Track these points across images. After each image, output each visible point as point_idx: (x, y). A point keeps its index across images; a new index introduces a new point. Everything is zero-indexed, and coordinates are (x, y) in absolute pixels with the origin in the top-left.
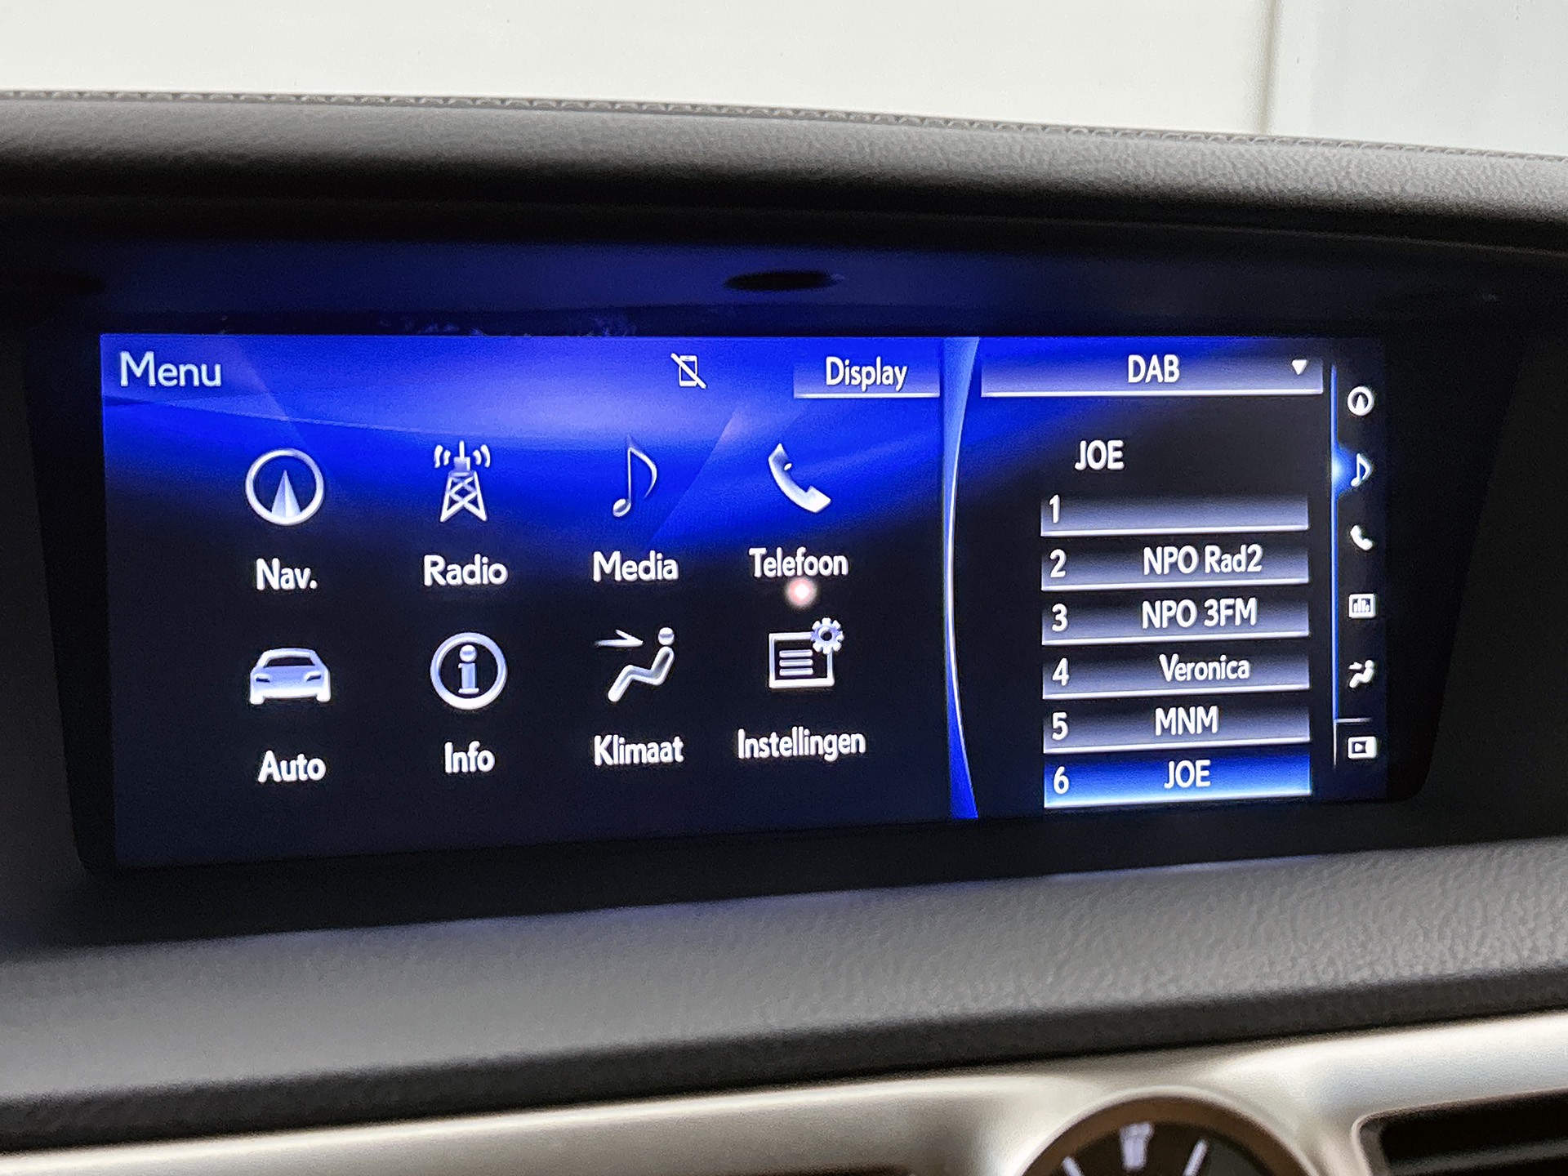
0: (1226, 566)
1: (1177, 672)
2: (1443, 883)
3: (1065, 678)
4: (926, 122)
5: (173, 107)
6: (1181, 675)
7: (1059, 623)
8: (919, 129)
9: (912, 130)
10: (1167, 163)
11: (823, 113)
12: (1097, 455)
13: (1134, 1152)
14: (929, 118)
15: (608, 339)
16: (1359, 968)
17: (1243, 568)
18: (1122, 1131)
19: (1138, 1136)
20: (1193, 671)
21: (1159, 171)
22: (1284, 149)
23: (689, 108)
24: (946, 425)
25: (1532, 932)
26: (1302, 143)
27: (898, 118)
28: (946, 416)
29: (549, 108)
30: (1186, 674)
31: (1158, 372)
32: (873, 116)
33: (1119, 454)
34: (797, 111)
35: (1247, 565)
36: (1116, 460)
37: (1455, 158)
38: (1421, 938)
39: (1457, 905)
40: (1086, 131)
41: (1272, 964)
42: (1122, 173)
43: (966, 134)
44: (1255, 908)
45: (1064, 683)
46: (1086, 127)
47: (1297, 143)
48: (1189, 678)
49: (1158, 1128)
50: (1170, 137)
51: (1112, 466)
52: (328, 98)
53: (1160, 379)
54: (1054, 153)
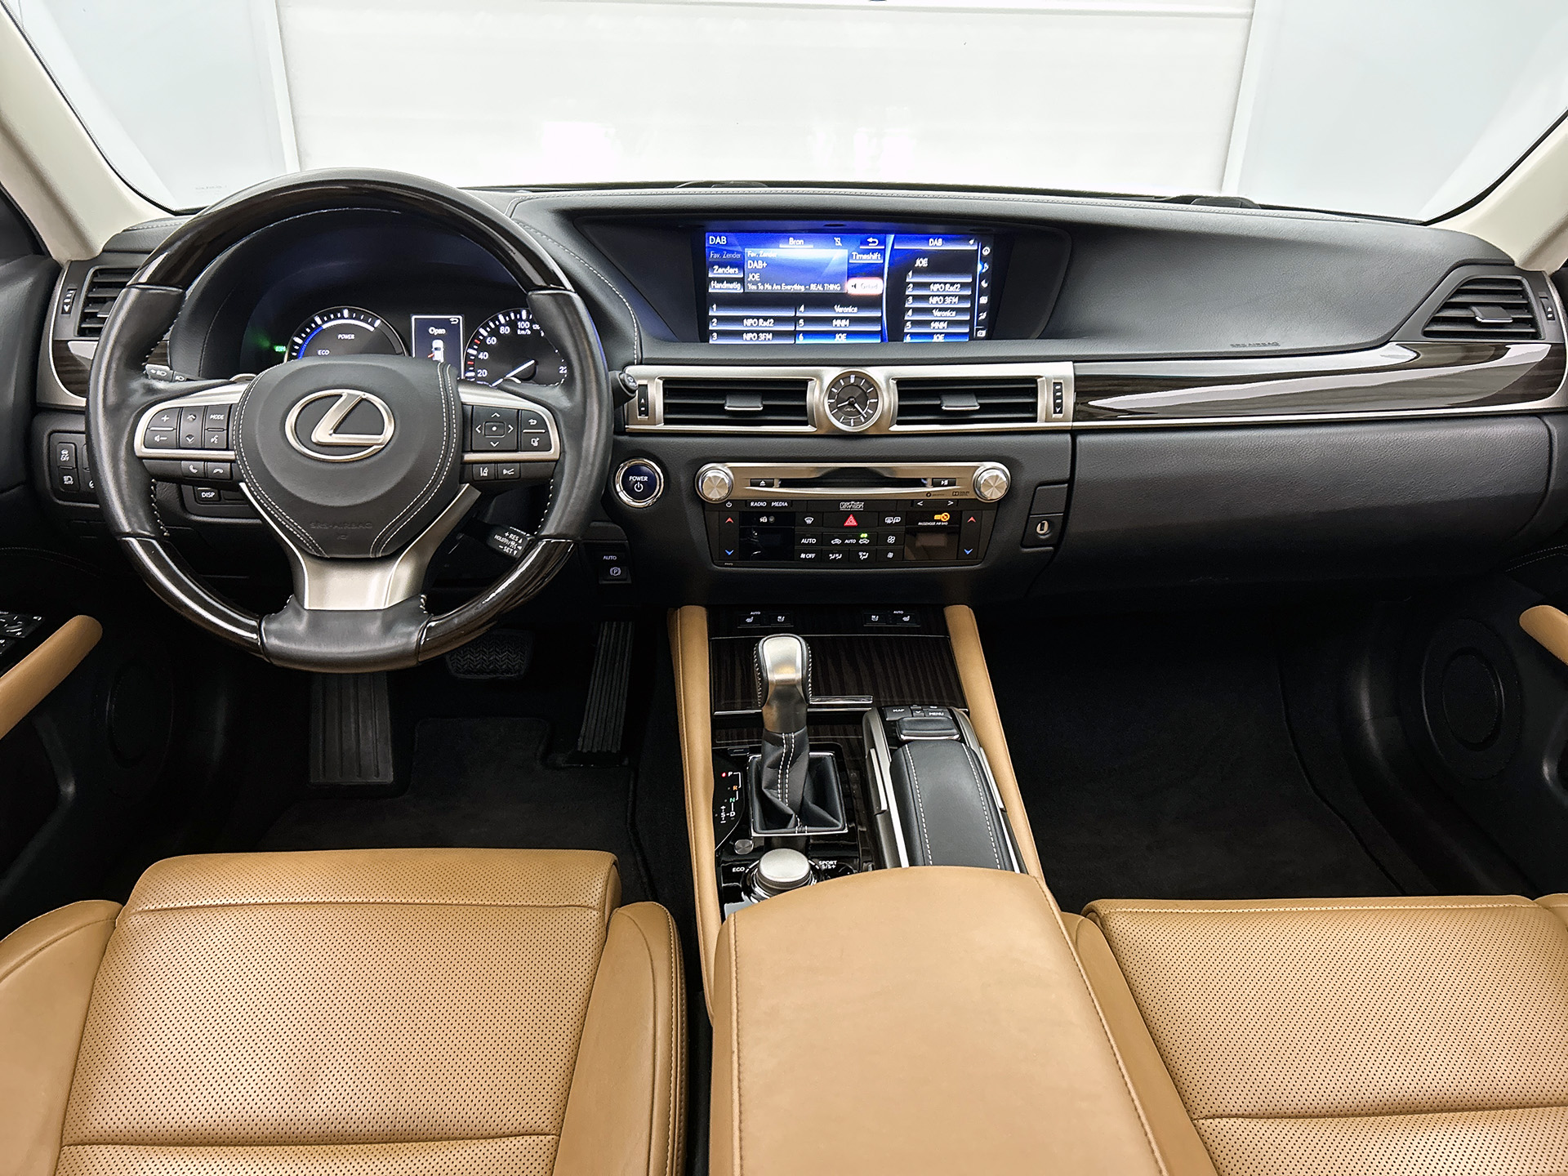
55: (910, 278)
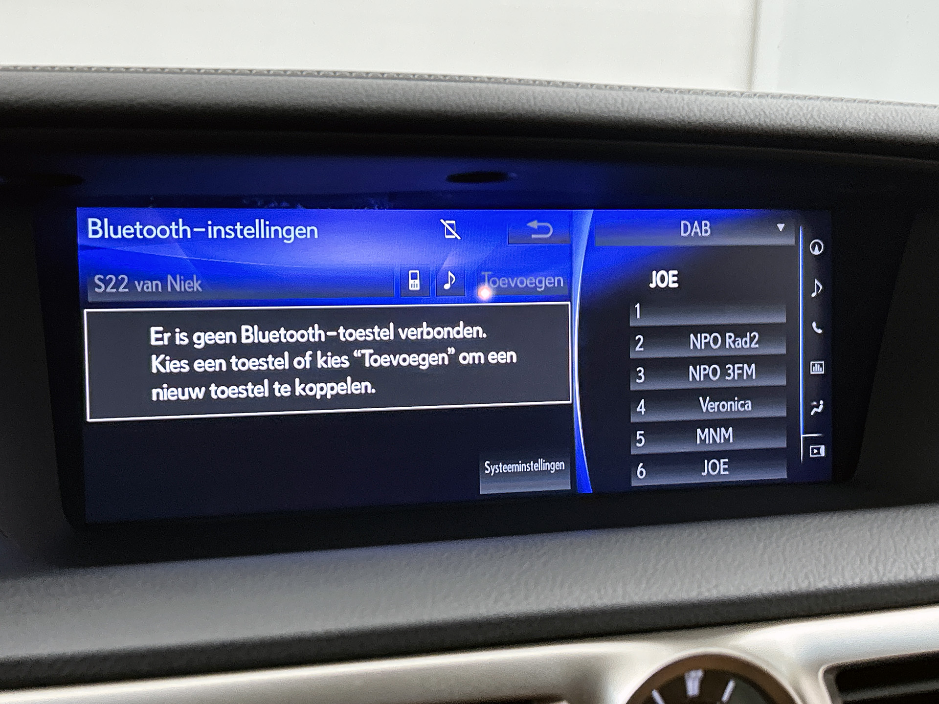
0: (738, 344)
1: (709, 407)
2: (870, 530)
3: (643, 410)
4: (565, 85)
5: (127, 76)
6: (712, 408)
7: (640, 378)
8: (562, 89)
9: (558, 90)
10: (707, 109)
11: (505, 79)
12: (663, 279)
13: (693, 687)
14: (567, 82)
15: (377, 210)
16: (823, 580)
17: (748, 345)
18: (686, 675)
19: (696, 677)
20: (718, 406)
21: (702, 114)
22: (774, 101)
23: (427, 77)
24: (574, 260)
25: (923, 559)
26: (785, 97)
27: (549, 82)
28: (574, 257)
29: (345, 77)
30: (714, 408)
31: (698, 230)
32: (534, 81)
33: (676, 279)
34: (490, 79)
35: (751, 344)
36: (674, 282)
37: (874, 106)
38: (858, 562)
39: (879, 542)
40: (658, 90)
41: (772, 577)
42: (681, 115)
43: (590, 92)
44: (762, 545)
45: (643, 413)
46: (659, 88)
47: (782, 97)
48: (716, 410)
49: (706, 673)
50: (708, 94)
51: (672, 285)
52: (216, 70)
53: (700, 234)
54: (641, 103)
55: (638, 317)
